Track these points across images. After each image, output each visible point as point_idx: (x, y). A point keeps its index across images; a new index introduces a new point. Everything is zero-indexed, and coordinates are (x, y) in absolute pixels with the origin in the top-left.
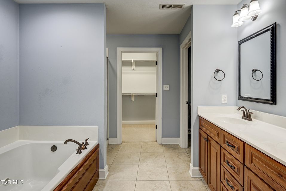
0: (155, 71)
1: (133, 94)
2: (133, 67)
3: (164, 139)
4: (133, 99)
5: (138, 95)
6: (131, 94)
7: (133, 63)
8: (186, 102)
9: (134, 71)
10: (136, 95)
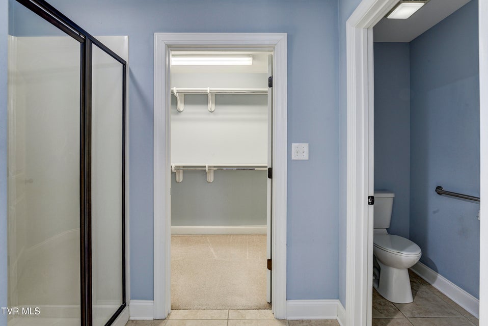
0: (267, 116)
1: (209, 167)
2: (211, 106)
3: (292, 303)
4: (211, 178)
5: (225, 169)
6: (205, 167)
7: (210, 96)
8: (369, 197)
9: (212, 116)
10: (219, 170)
